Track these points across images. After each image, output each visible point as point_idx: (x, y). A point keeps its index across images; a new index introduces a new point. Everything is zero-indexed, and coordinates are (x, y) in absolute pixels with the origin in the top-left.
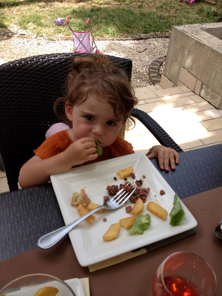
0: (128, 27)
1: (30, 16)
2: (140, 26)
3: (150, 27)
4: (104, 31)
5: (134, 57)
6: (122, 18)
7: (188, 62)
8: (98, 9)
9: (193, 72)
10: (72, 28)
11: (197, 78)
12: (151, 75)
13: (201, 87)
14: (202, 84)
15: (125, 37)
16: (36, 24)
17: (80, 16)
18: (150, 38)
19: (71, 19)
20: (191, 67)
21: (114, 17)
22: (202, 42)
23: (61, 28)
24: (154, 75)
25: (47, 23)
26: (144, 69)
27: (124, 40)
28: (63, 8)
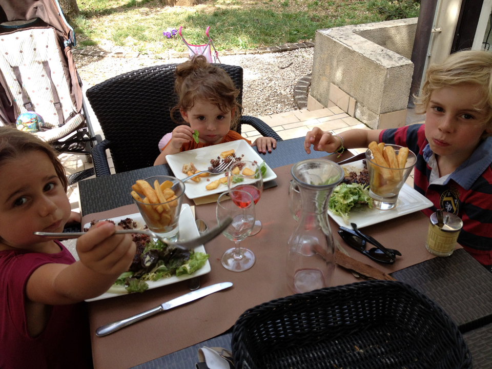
0: (266, 35)
1: (127, 28)
2: (283, 32)
3: (298, 32)
4: (232, 42)
5: (275, 76)
6: (258, 23)
7: (339, 75)
8: (225, 13)
9: (345, 88)
10: (188, 41)
11: (350, 95)
12: (297, 97)
13: (355, 105)
14: (356, 102)
15: (261, 49)
16: (136, 37)
17: (198, 24)
18: (298, 49)
19: (185, 28)
20: (342, 82)
21: (246, 22)
22: (351, 49)
23: (172, 41)
24: (300, 97)
25: (153, 35)
26: (288, 90)
27: (260, 54)
28: (174, 14)
